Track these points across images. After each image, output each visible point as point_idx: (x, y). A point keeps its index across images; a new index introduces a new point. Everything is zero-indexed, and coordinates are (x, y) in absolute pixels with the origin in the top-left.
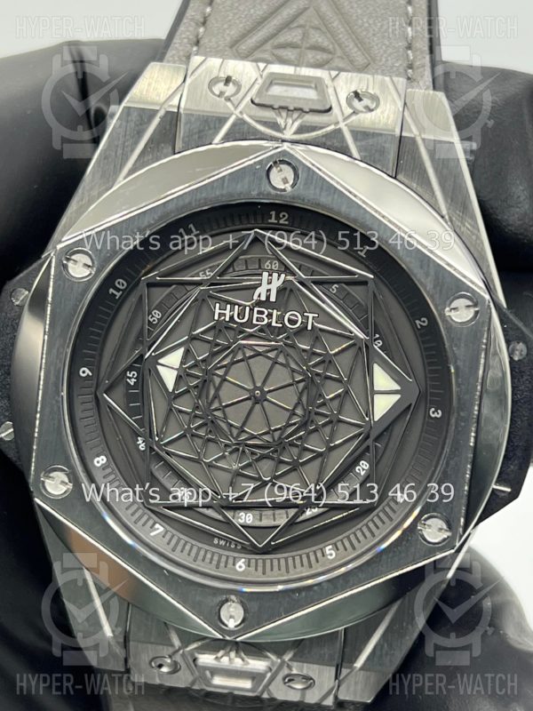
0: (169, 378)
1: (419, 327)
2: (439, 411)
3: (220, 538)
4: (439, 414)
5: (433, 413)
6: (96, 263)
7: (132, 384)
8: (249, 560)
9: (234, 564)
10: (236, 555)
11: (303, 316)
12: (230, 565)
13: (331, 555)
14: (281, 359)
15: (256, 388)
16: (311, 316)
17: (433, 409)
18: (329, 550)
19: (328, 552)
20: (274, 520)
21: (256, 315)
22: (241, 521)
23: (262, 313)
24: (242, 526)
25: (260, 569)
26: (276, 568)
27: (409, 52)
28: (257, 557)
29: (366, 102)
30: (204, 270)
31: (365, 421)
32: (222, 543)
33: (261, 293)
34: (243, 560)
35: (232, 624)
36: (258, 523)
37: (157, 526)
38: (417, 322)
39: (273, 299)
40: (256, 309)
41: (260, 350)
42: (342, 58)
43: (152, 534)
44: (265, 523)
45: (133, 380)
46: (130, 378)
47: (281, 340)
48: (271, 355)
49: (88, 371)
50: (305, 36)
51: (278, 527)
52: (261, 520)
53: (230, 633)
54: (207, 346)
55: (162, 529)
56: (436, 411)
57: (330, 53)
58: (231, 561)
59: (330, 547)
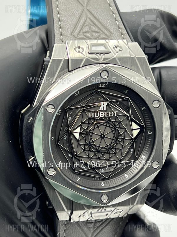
0: (77, 136)
1: (143, 110)
2: (151, 132)
3: (95, 177)
4: (151, 133)
5: (149, 133)
6: (55, 107)
7: (66, 139)
8: (104, 182)
9: (101, 184)
10: (101, 182)
11: (114, 113)
12: (100, 185)
13: (127, 176)
14: (108, 125)
15: (102, 134)
16: (116, 112)
17: (149, 132)
18: (126, 175)
19: (126, 176)
20: (110, 170)
21: (101, 114)
22: (101, 172)
23: (102, 113)
24: (101, 173)
25: (108, 184)
26: (112, 183)
27: (120, 29)
28: (106, 181)
29: (119, 48)
30: (82, 103)
31: (132, 138)
32: (96, 179)
33: (101, 108)
34: (103, 183)
35: (105, 201)
36: (105, 172)
37: (78, 178)
38: (142, 109)
39: (105, 109)
40: (101, 113)
41: (102, 123)
42: (103, 34)
43: (78, 181)
44: (107, 171)
45: (66, 138)
46: (65, 137)
47: (107, 120)
48: (105, 124)
49: (53, 138)
50: (90, 28)
51: (111, 171)
52: (106, 170)
53: (105, 204)
54: (87, 125)
55: (79, 179)
56: (150, 132)
57: (99, 33)
58: (100, 184)
59: (126, 174)
